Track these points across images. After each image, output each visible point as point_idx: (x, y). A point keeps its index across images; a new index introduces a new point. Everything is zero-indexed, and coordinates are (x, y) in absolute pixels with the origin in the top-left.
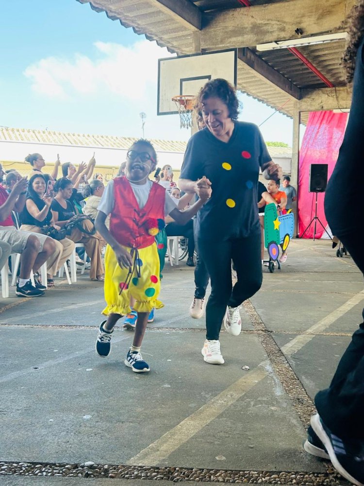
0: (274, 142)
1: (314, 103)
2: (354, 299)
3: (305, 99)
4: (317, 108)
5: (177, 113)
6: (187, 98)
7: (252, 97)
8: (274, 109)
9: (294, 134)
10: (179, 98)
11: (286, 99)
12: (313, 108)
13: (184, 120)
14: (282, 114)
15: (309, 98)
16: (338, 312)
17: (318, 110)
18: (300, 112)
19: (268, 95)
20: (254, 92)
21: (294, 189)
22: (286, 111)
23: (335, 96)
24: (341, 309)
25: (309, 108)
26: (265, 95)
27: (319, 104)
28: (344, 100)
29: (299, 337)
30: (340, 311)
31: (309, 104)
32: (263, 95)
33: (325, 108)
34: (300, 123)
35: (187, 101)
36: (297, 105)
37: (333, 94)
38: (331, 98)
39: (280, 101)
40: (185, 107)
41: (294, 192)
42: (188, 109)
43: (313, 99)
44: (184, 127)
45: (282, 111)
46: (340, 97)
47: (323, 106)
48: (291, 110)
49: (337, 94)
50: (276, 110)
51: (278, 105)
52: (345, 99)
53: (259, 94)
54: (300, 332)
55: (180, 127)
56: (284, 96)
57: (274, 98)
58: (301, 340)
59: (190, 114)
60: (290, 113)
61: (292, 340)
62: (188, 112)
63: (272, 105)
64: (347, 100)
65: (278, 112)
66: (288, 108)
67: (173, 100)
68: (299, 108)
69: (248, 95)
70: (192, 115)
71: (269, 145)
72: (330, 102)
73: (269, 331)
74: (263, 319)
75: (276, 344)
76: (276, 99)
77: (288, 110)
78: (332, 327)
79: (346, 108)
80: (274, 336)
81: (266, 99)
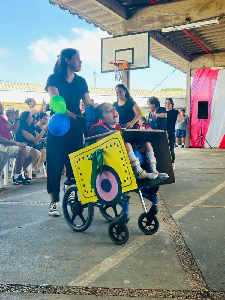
0: (176, 88)
1: (199, 64)
2: (221, 185)
3: (193, 62)
5: (113, 71)
6: (119, 62)
7: (161, 61)
8: (175, 68)
9: (187, 83)
10: (114, 62)
11: (182, 61)
12: (199, 67)
13: (117, 75)
14: (180, 71)
15: (196, 61)
16: (211, 193)
17: (202, 68)
18: (191, 70)
19: (171, 59)
20: (162, 57)
21: (188, 117)
22: (183, 69)
23: (212, 59)
24: (213, 191)
25: (196, 67)
26: (169, 59)
27: (202, 65)
28: (218, 62)
29: (184, 208)
30: (212, 192)
31: (196, 64)
33: (206, 67)
34: (191, 76)
35: (119, 64)
36: (189, 65)
37: (211, 58)
38: (210, 60)
39: (179, 63)
40: (118, 67)
41: (188, 119)
42: (119, 68)
43: (199, 61)
44: (118, 80)
45: (180, 69)
46: (216, 59)
47: (205, 65)
48: (186, 68)
49: (214, 58)
50: (176, 68)
51: (177, 65)
52: (218, 61)
53: (165, 59)
54: (186, 204)
55: (115, 80)
56: (181, 60)
57: (175, 61)
58: (185, 210)
59: (121, 72)
60: (185, 70)
61: (179, 210)
62: (120, 70)
63: (174, 66)
64: (220, 62)
65: (177, 69)
66: (184, 67)
67: (110, 63)
68: (190, 67)
69: (158, 59)
70: (122, 72)
71: (174, 91)
72: (210, 63)
73: (166, 205)
74: (163, 197)
75: (169, 213)
76: (176, 62)
77: (183, 68)
78: (206, 202)
79: (219, 67)
80: (168, 208)
81: (170, 62)
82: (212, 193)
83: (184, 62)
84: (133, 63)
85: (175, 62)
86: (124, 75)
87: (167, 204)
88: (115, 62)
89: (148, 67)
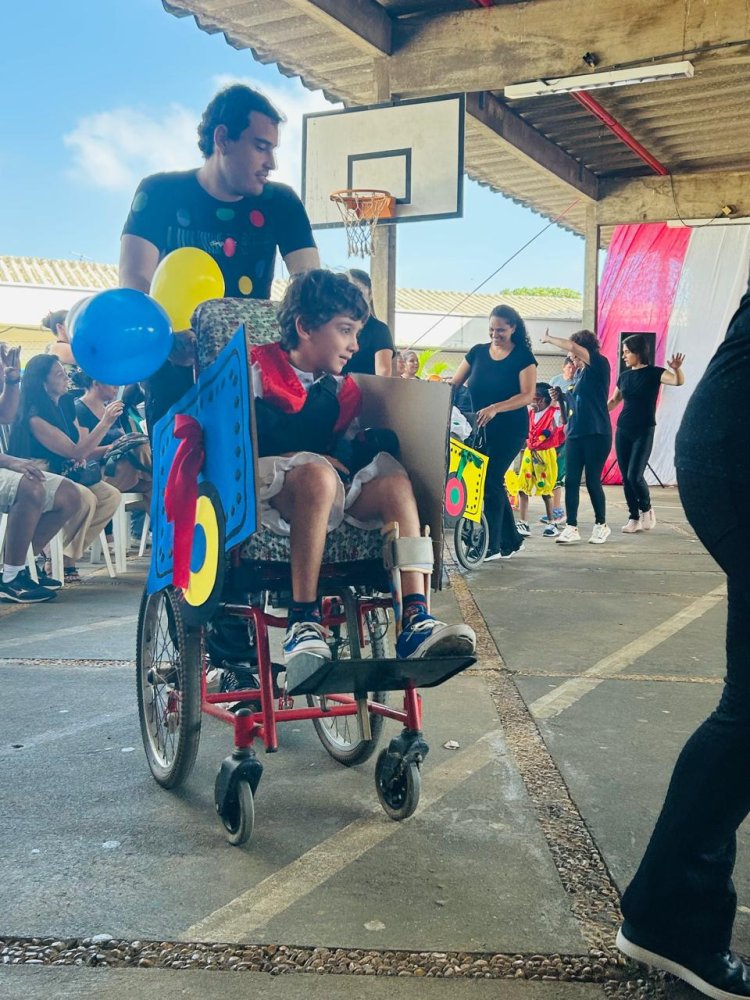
0: (551, 288)
1: (627, 208)
2: (693, 609)
3: (609, 200)
4: (634, 218)
5: (341, 225)
6: (361, 195)
7: (500, 194)
8: (547, 219)
9: (586, 271)
10: (345, 195)
11: (571, 198)
12: (626, 218)
13: (356, 239)
14: (564, 229)
15: (618, 197)
16: (658, 633)
17: (636, 222)
18: (599, 226)
19: (535, 190)
20: (503, 183)
22: (572, 223)
23: (670, 194)
24: (664, 628)
25: (617, 217)
26: (528, 191)
27: (638, 210)
28: (690, 201)
29: (569, 683)
30: (662, 632)
31: (617, 208)
32: (523, 191)
33: (650, 217)
34: (599, 247)
35: (360, 201)
36: (592, 210)
37: (666, 190)
38: (662, 197)
39: (560, 203)
40: (358, 213)
42: (362, 217)
43: (627, 199)
44: (356, 255)
45: (564, 223)
46: (681, 194)
47: (647, 213)
48: (582, 222)
49: (675, 189)
50: (551, 220)
51: (555, 211)
52: (691, 198)
53: (515, 189)
54: (576, 670)
55: (347, 255)
56: (568, 193)
57: (548, 196)
58: (572, 689)
59: (368, 228)
60: (579, 228)
61: (554, 688)
62: (363, 223)
63: (543, 212)
64: (695, 201)
65: (556, 224)
66: (577, 216)
67: (332, 198)
68: (597, 218)
69: (493, 190)
70: (371, 230)
71: (541, 295)
72: (661, 205)
73: (510, 672)
74: (501, 646)
75: (520, 698)
76: (552, 198)
77: (574, 221)
78: (640, 664)
79: (693, 218)
80: (518, 682)
81: (531, 198)
82: (663, 634)
83: (577, 201)
84: (407, 200)
85: (548, 199)
86: (377, 238)
87: (512, 669)
88: (350, 194)
89: (459, 214)
